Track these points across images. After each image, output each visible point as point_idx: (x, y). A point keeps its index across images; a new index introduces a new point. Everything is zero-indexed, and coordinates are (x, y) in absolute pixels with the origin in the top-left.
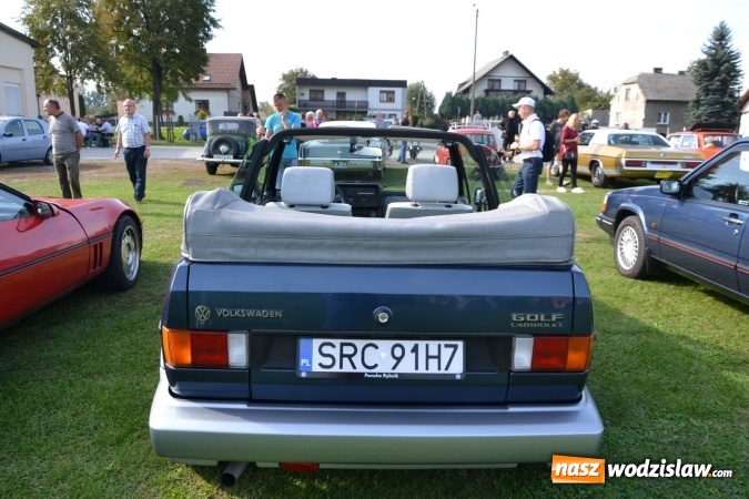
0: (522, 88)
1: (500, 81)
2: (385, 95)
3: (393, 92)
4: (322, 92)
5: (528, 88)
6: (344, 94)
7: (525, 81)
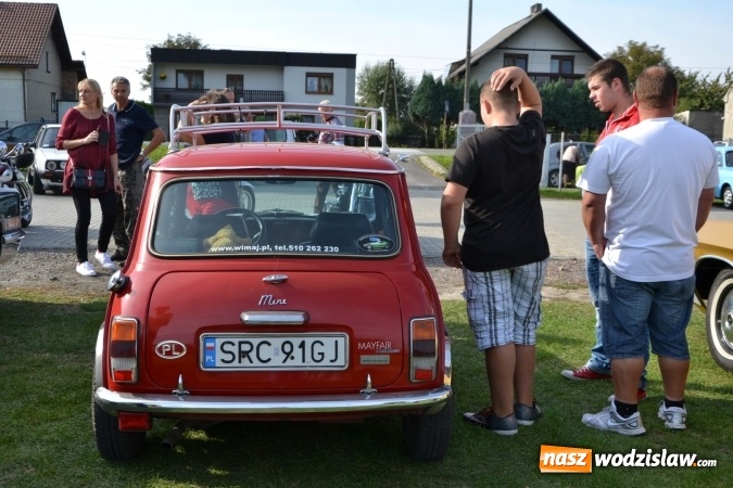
0: (566, 70)
1: (525, 57)
2: (315, 81)
3: (330, 76)
4: (201, 74)
5: (577, 71)
6: (241, 78)
7: (571, 59)
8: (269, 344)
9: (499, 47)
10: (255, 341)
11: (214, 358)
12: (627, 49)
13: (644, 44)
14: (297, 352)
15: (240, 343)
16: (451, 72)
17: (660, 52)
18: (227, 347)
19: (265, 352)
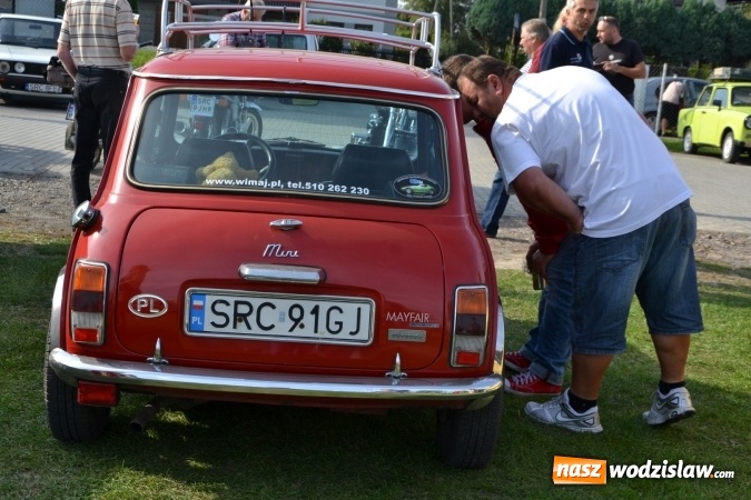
8: (273, 307)
10: (256, 302)
11: (202, 320)
14: (309, 320)
15: (237, 303)
18: (219, 308)
19: (268, 317)
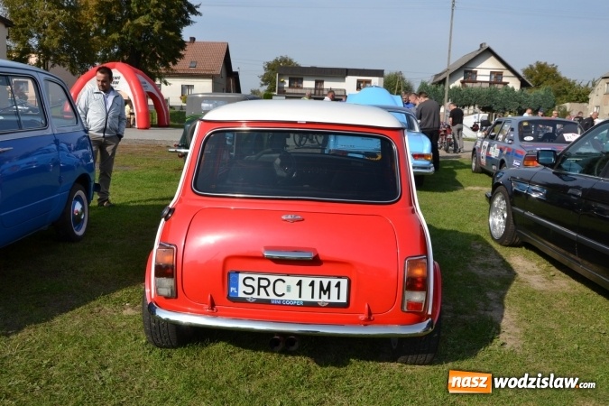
9: (461, 67)
12: (535, 66)
13: (546, 63)
16: (435, 79)
17: (555, 68)
